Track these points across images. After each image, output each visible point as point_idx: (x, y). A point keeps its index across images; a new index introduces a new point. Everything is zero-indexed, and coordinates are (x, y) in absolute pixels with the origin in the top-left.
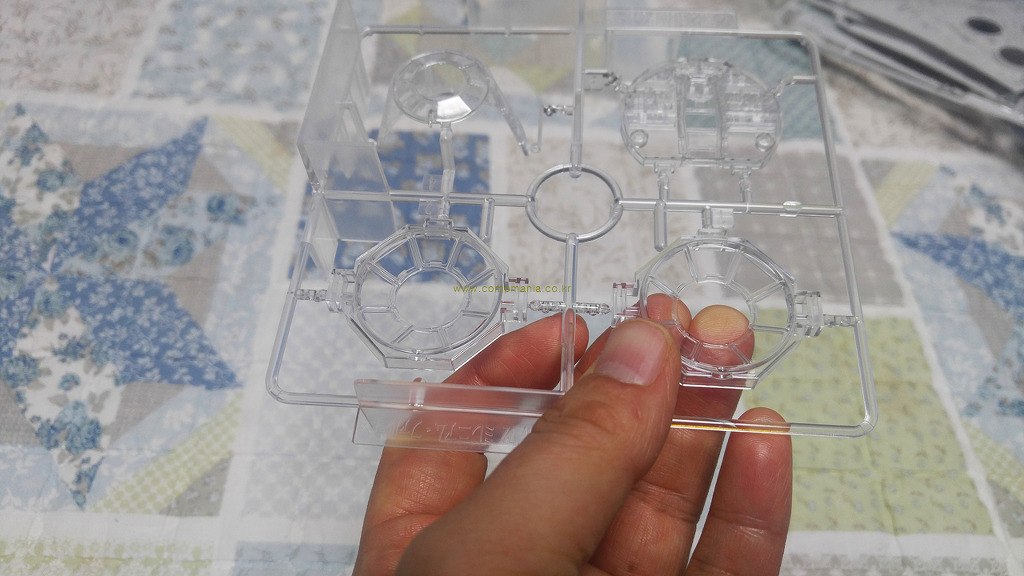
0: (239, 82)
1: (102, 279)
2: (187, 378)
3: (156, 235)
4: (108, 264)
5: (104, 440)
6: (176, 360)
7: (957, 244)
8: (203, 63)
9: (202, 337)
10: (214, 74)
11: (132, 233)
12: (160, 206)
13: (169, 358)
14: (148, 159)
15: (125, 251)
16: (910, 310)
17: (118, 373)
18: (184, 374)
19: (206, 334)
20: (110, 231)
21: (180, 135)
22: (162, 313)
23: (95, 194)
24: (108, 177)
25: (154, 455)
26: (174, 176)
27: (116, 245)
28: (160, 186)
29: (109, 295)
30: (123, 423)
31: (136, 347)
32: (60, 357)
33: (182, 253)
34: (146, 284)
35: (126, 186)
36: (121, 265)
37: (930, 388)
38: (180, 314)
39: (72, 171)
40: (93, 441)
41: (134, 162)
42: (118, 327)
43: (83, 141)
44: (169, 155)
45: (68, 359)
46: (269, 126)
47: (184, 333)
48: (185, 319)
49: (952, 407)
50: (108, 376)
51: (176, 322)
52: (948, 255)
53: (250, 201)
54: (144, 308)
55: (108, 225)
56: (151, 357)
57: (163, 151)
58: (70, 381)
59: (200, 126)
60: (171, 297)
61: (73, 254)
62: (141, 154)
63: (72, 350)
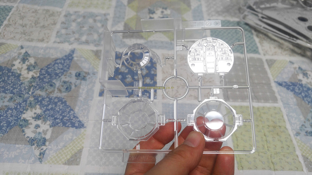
0: (84, 38)
1: (46, 96)
2: (70, 125)
3: (61, 84)
4: (47, 92)
5: (47, 143)
6: (67, 120)
7: (294, 84)
8: (74, 33)
9: (74, 113)
10: (77, 36)
11: (54, 83)
12: (62, 75)
13: (65, 120)
14: (58, 61)
15: (52, 89)
16: (280, 104)
17: (51, 124)
18: (69, 124)
19: (75, 113)
20: (48, 83)
21: (67, 54)
22: (63, 107)
23: (43, 72)
24: (47, 67)
25: (61, 147)
26: (66, 66)
27: (50, 87)
28: (62, 69)
29: (48, 101)
30: (53, 138)
31: (56, 116)
32: (34, 119)
33: (68, 89)
34: (58, 98)
35: (52, 69)
36: (51, 92)
37: (285, 128)
38: (68, 107)
39: (37, 65)
40: (44, 143)
41: (54, 62)
42: (50, 110)
43: (40, 56)
44: (64, 60)
45: (37, 120)
46: (93, 51)
47: (69, 112)
48: (69, 108)
49: (292, 133)
50: (48, 125)
51: (67, 109)
52: (291, 88)
53: (88, 74)
54: (58, 105)
55: (47, 81)
56: (60, 119)
57: (62, 59)
58: (37, 126)
59: (73, 51)
60: (65, 102)
61: (38, 89)
62: (56, 60)
63: (38, 117)
